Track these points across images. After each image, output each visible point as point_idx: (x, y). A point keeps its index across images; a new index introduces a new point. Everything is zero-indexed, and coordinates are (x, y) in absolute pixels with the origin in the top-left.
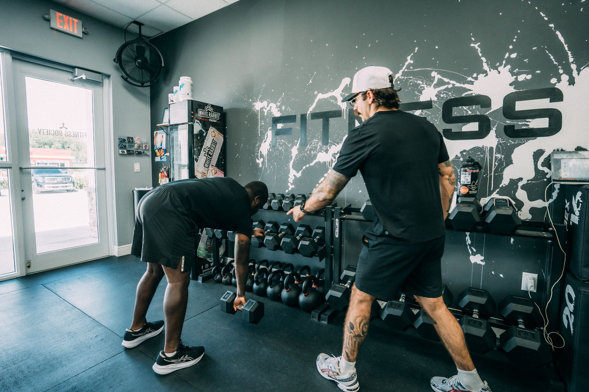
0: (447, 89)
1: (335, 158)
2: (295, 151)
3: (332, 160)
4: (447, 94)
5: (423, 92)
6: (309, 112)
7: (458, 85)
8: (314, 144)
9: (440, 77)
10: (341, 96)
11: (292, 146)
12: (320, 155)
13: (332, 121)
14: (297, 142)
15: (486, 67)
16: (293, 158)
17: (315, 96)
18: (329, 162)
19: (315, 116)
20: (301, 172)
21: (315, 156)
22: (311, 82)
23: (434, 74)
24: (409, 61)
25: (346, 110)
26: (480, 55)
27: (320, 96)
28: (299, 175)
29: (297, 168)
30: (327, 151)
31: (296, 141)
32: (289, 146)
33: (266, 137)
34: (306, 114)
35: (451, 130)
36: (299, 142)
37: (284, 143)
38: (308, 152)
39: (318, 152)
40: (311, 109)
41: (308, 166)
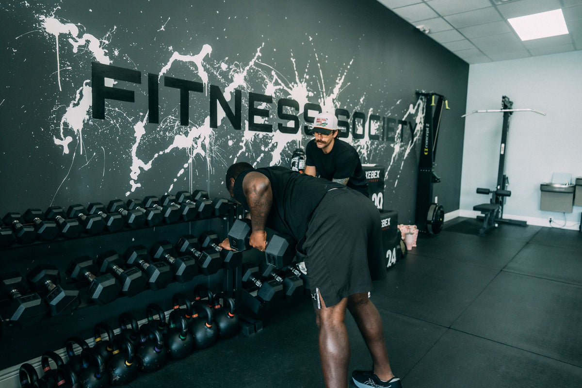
0: (280, 89)
1: (196, 143)
2: (140, 129)
3: (193, 146)
4: (280, 93)
5: (267, 86)
6: (161, 74)
7: (285, 88)
8: (170, 123)
9: (277, 78)
10: (203, 65)
11: (135, 121)
12: (177, 137)
13: (193, 95)
14: (144, 116)
16: (138, 140)
17: (171, 54)
18: (190, 149)
19: (170, 82)
20: (150, 162)
21: (172, 140)
22: (162, 29)
23: (273, 73)
24: (259, 54)
25: (208, 86)
26: (295, 69)
27: (176, 56)
28: (147, 167)
29: (144, 154)
30: (186, 134)
31: (141, 114)
32: (130, 120)
33: (78, 96)
34: (157, 76)
35: (282, 124)
36: (147, 116)
37: (120, 114)
38: (162, 133)
39: (176, 134)
40: (164, 70)
41: (161, 153)
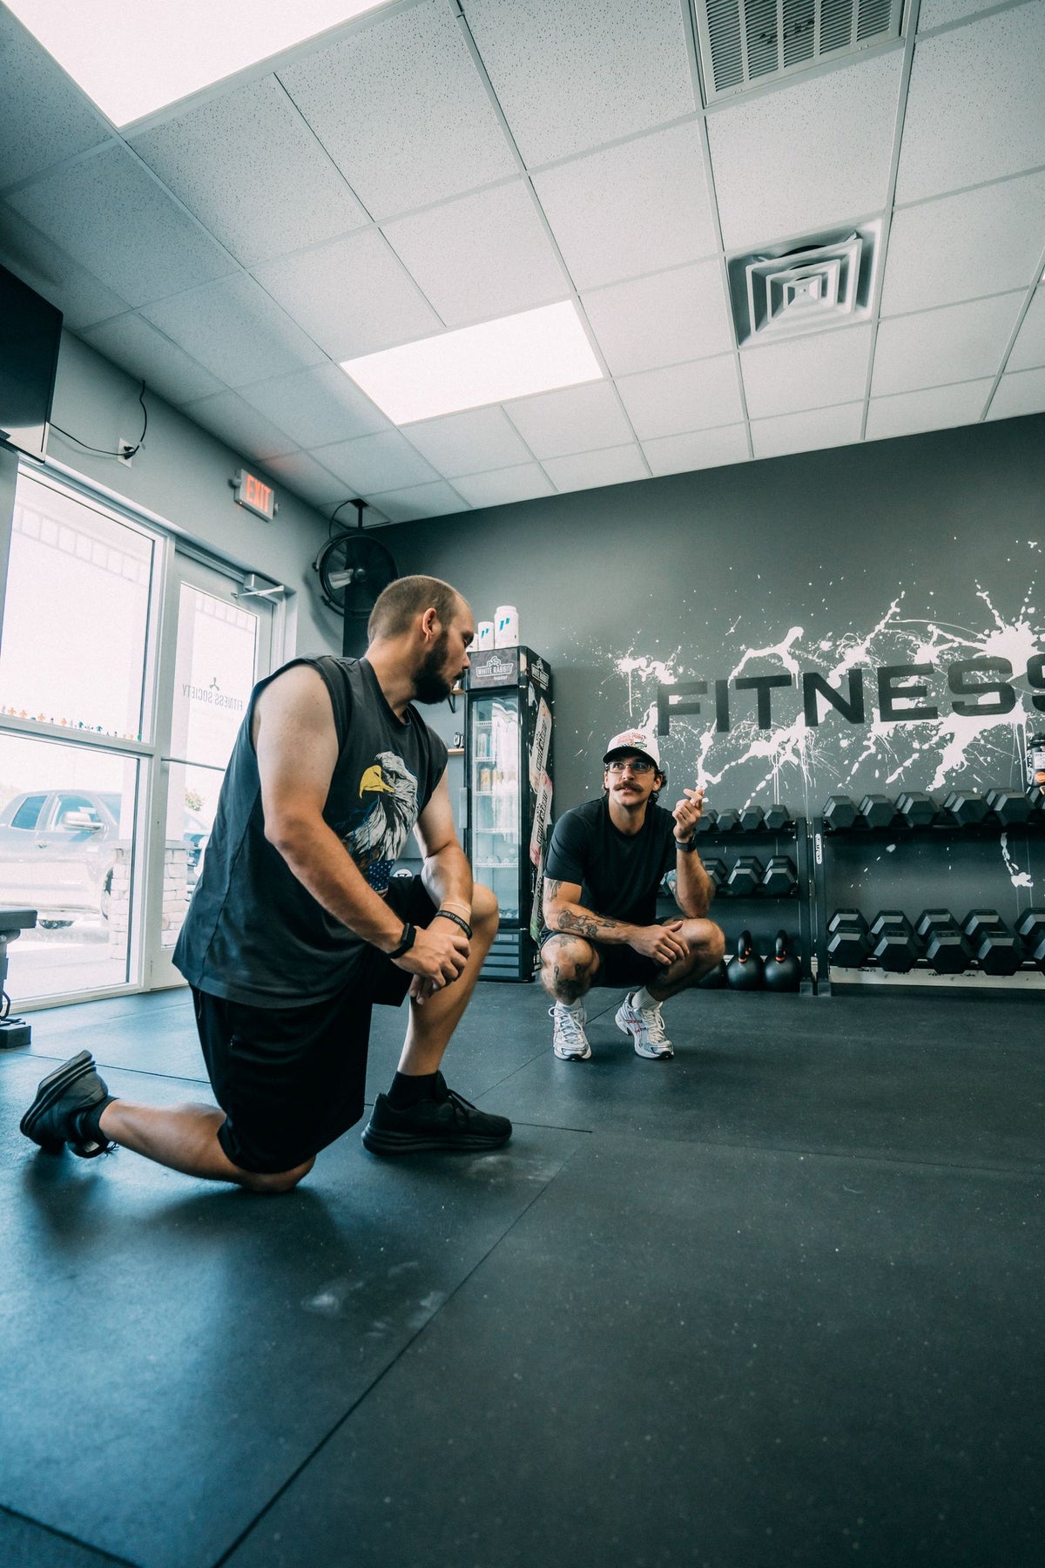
0: (951, 648)
1: (784, 749)
2: (707, 740)
3: (778, 752)
4: (952, 655)
5: (918, 651)
6: (731, 678)
7: (965, 643)
8: (744, 728)
9: (941, 633)
10: (789, 654)
11: (701, 733)
12: (754, 744)
13: (776, 693)
14: (711, 726)
15: (999, 622)
16: (704, 753)
17: (744, 652)
18: (774, 756)
19: (742, 683)
20: (720, 774)
21: (747, 748)
22: (732, 630)
23: (931, 628)
24: (894, 608)
25: (799, 676)
26: (991, 607)
27: (751, 653)
28: (717, 780)
29: (711, 766)
30: (768, 739)
31: (708, 724)
32: (696, 732)
33: (645, 718)
34: (726, 682)
35: (963, 703)
36: (715, 725)
37: (684, 729)
38: (733, 741)
39: (753, 741)
40: (735, 673)
41: (733, 764)
